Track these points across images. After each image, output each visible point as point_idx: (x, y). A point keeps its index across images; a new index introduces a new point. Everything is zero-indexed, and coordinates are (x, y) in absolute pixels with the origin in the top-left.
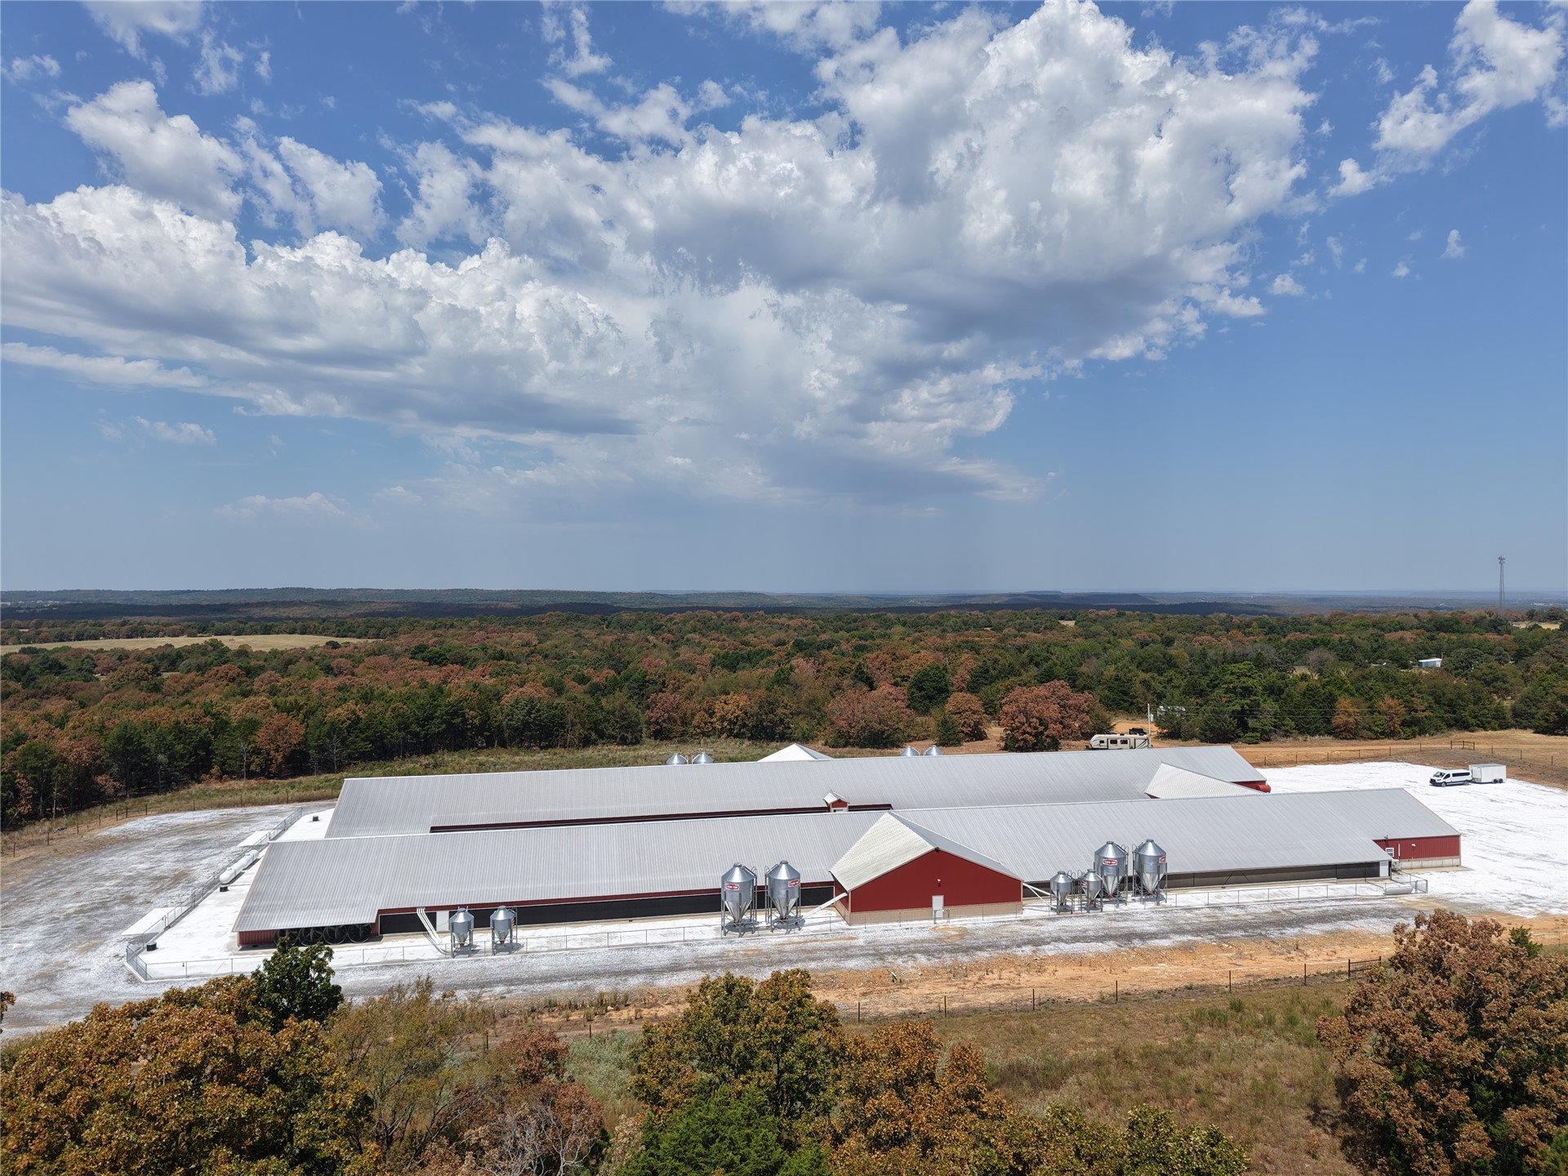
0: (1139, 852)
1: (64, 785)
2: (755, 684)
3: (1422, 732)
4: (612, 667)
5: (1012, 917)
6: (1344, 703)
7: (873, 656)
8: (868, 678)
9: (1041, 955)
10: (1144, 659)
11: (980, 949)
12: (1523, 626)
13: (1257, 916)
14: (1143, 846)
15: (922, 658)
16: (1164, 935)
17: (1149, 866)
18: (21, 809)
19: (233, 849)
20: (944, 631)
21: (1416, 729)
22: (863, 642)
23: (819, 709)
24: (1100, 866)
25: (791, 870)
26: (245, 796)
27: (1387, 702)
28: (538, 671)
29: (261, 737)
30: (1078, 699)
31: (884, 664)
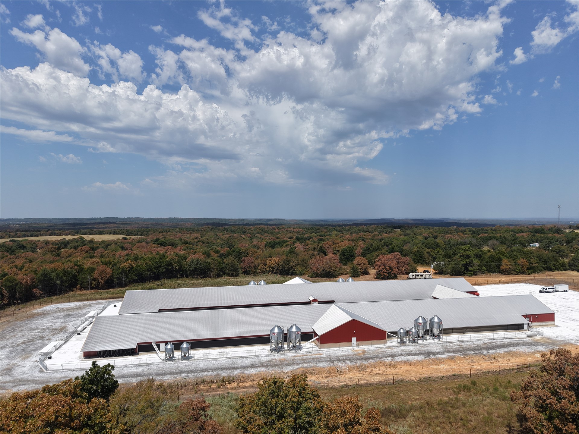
0: (432, 320)
1: (21, 292)
2: (281, 253)
3: (535, 272)
4: (228, 247)
5: (382, 345)
6: (505, 261)
7: (326, 243)
8: (324, 251)
9: (395, 361)
10: (427, 244)
11: (371, 358)
12: (567, 231)
13: (478, 345)
14: (433, 318)
15: (344, 244)
16: (442, 353)
17: (436, 326)
18: (4, 302)
19: (83, 318)
20: (351, 233)
21: (532, 271)
22: (321, 237)
23: (306, 263)
24: (417, 326)
25: (297, 327)
26: (89, 297)
27: (521, 261)
28: (201, 248)
29: (96, 274)
30: (404, 259)
31: (330, 246)
